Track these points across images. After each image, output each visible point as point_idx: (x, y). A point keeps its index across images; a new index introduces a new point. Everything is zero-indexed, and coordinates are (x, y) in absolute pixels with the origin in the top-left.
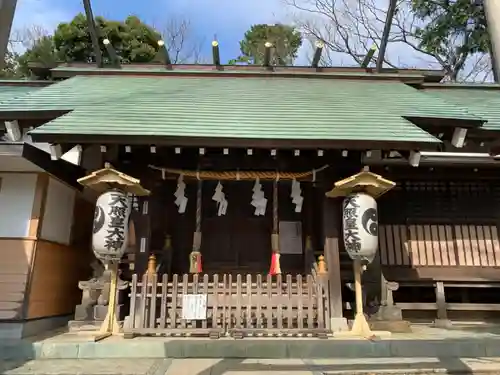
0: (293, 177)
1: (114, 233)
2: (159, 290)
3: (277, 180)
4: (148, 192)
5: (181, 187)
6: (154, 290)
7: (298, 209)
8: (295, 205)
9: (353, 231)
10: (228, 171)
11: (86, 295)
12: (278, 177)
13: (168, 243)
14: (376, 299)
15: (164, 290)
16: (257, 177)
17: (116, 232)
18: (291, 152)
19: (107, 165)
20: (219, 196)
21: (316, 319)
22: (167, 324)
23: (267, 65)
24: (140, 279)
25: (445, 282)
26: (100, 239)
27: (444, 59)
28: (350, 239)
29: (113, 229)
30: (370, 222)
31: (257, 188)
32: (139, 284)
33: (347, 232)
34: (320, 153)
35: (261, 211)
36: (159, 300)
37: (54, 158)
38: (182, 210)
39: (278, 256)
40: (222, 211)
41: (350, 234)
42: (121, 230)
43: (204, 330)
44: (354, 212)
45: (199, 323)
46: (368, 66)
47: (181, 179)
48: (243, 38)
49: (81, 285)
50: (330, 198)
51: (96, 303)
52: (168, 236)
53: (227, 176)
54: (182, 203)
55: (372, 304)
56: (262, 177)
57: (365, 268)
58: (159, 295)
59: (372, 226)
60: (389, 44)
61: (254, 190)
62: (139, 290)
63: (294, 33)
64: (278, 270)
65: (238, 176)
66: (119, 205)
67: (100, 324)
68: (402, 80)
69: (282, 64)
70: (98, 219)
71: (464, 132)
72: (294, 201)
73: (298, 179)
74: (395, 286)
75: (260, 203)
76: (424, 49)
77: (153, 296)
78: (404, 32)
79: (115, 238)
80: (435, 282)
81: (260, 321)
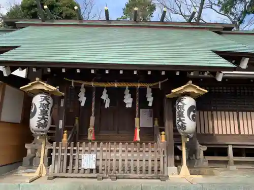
0: (148, 85)
1: (42, 119)
2: (69, 151)
3: (139, 87)
4: (63, 94)
5: (83, 91)
6: (66, 151)
7: (150, 104)
8: (148, 102)
9: (182, 118)
10: (110, 82)
11: (29, 152)
12: (139, 85)
13: (77, 121)
14: (194, 155)
15: (72, 151)
16: (127, 86)
17: (43, 118)
18: (146, 72)
19: (37, 79)
20: (105, 96)
21: (159, 167)
22: (73, 170)
23: (135, 20)
24: (57, 145)
25: (233, 145)
26: (34, 122)
27: (233, 18)
28: (180, 123)
29: (41, 117)
30: (192, 113)
31: (127, 92)
32: (57, 148)
33: (178, 119)
34: (163, 73)
35: (129, 106)
36: (68, 157)
37: (5, 75)
38: (83, 104)
39: (138, 130)
40: (107, 105)
41: (180, 120)
42: (46, 117)
43: (94, 175)
44: (183, 107)
45: (91, 170)
46: (192, 21)
47: (83, 86)
48: (124, 6)
49: (26, 146)
50: (168, 98)
51: (35, 157)
52: (77, 118)
53: (109, 85)
54: (83, 100)
55: (191, 158)
56: (130, 86)
57: (188, 140)
58: (69, 154)
59: (193, 116)
60: (203, 9)
61: (125, 93)
62: (57, 151)
63: (152, 4)
64: (138, 139)
65: (116, 85)
66: (45, 102)
67: (36, 169)
68: (210, 29)
69: (145, 20)
70: (32, 111)
71: (247, 60)
72: (148, 100)
73: (150, 87)
74: (205, 148)
75: (128, 101)
76: (222, 12)
77: (65, 154)
78: (211, 3)
79: (43, 121)
80: (228, 145)
81: (127, 169)
